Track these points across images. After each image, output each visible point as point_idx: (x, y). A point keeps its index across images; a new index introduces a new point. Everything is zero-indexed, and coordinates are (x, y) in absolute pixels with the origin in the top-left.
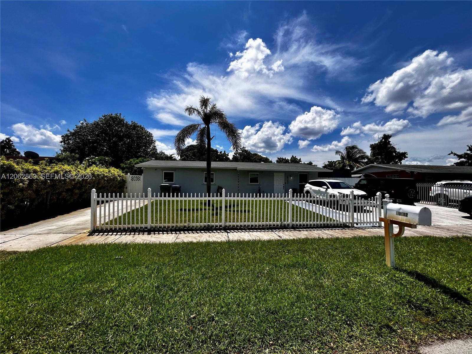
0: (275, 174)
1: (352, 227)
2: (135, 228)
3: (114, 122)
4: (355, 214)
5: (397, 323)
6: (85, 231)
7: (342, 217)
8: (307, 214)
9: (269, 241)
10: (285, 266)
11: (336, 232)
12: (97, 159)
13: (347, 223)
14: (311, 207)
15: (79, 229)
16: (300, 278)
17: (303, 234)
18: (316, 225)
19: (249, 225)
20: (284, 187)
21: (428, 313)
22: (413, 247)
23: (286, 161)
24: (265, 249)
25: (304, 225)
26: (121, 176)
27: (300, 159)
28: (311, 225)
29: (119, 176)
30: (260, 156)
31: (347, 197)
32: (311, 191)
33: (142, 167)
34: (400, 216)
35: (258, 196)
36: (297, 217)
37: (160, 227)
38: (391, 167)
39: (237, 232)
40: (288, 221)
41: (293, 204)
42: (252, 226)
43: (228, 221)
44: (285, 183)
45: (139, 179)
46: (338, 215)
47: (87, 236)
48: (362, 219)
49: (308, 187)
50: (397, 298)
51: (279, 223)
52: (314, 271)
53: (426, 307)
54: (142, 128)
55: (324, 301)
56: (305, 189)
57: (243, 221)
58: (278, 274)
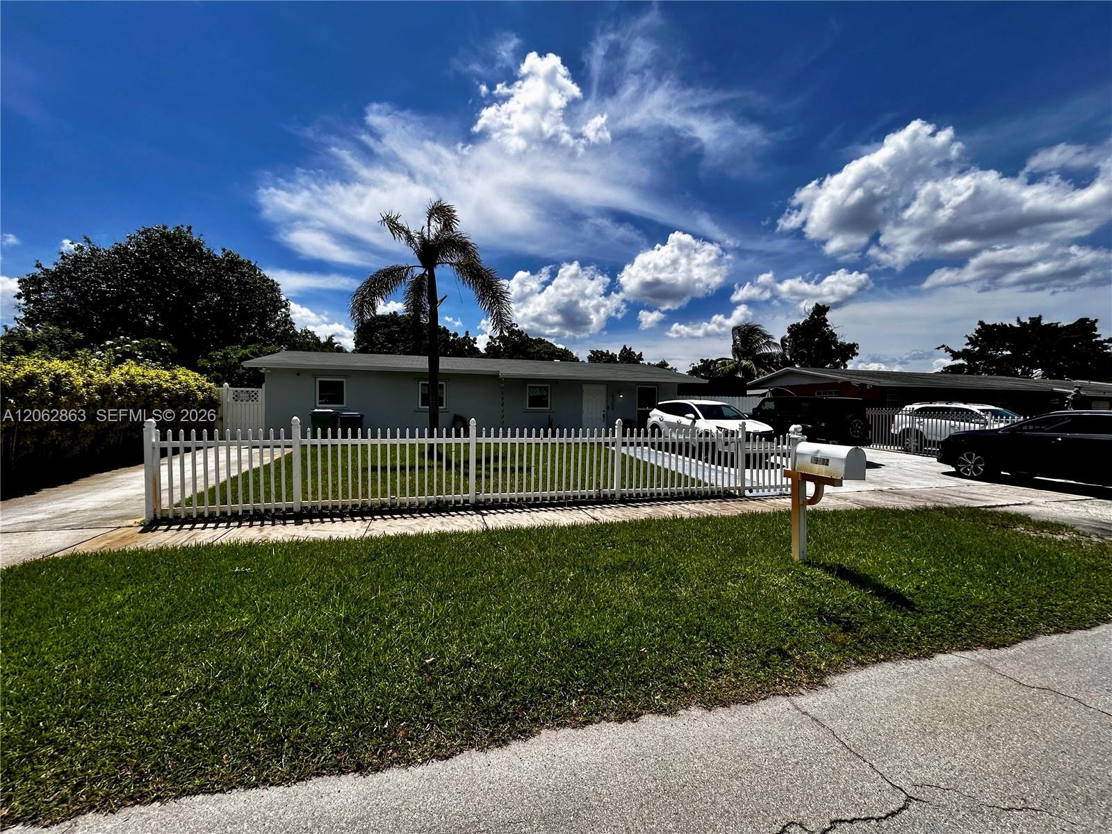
0: (585, 387)
1: (741, 497)
2: (263, 511)
3: (174, 248)
4: (748, 472)
5: (796, 645)
6: (131, 522)
7: (722, 477)
8: (652, 472)
9: (574, 527)
10: (605, 570)
11: (709, 508)
12: (136, 344)
13: (732, 488)
14: (660, 459)
15: (112, 519)
16: (634, 589)
17: (644, 512)
18: (669, 494)
19: (530, 498)
20: (604, 415)
21: (848, 627)
22: (845, 528)
23: (611, 359)
24: (565, 541)
25: (645, 495)
26: (205, 391)
27: (641, 354)
28: (659, 494)
29: (199, 389)
30: (551, 345)
31: (733, 435)
32: (661, 424)
33: (261, 368)
34: (817, 466)
35: (550, 435)
36: (631, 479)
37: (325, 508)
38: (826, 374)
39: (503, 513)
40: (612, 487)
41: (623, 454)
42: (536, 499)
43: (483, 491)
44: (608, 408)
45: (252, 397)
46: (713, 474)
47: (140, 532)
48: (761, 481)
49: (655, 415)
50: (801, 608)
51: (593, 492)
52: (661, 575)
53: (844, 618)
54: (254, 269)
55: (677, 622)
56: (650, 421)
57: (516, 489)
58: (593, 584)
